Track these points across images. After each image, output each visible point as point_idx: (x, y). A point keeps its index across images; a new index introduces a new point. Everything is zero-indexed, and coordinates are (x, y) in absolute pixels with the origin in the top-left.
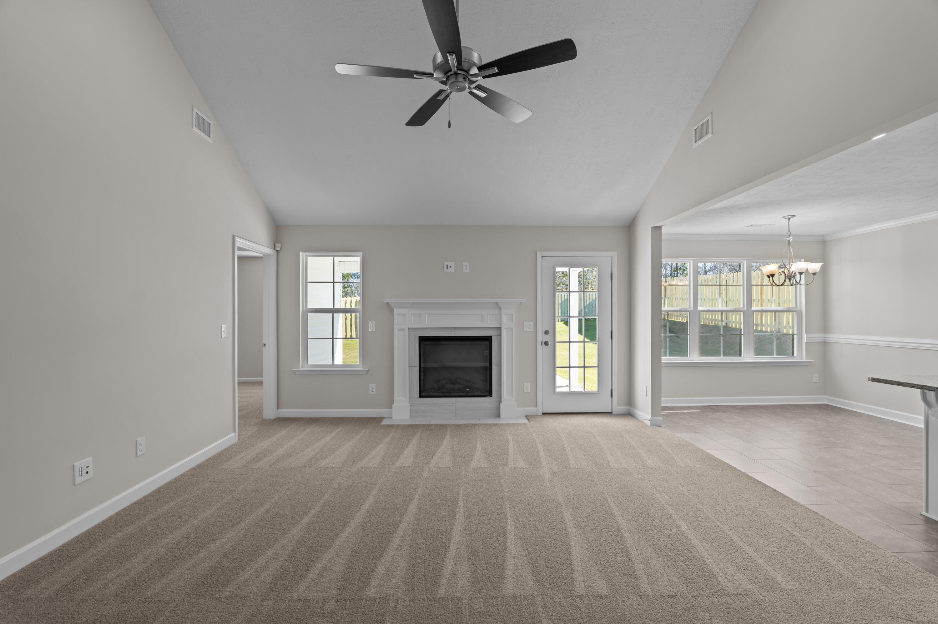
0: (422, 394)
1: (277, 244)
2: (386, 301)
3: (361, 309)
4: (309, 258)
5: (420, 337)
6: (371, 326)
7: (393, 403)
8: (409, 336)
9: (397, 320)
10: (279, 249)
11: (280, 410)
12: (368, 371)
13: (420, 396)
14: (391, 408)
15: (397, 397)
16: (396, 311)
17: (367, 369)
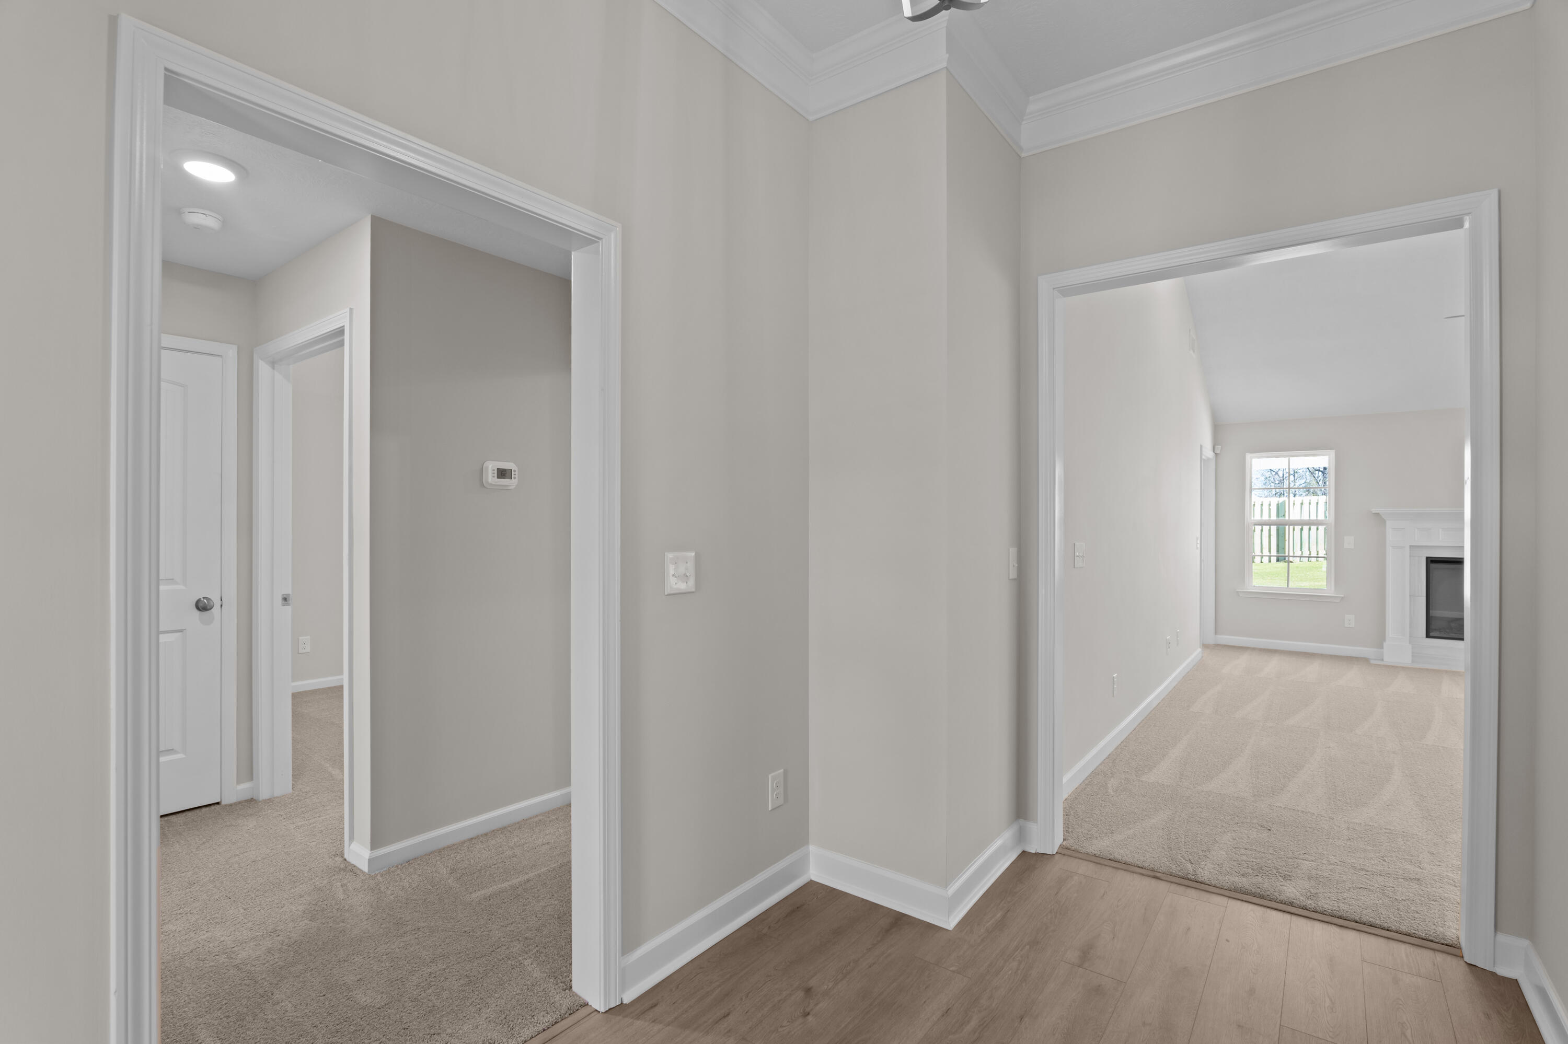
0: (1432, 634)
1: (1217, 446)
2: (1374, 510)
3: (1331, 519)
4: (1253, 460)
5: (1427, 558)
6: (1349, 542)
7: (1384, 640)
8: (1410, 556)
9: (1391, 536)
10: (1218, 452)
11: (1219, 636)
12: (1342, 598)
13: (1428, 636)
14: (1382, 648)
15: (1390, 632)
16: (1389, 524)
17: (1342, 596)
